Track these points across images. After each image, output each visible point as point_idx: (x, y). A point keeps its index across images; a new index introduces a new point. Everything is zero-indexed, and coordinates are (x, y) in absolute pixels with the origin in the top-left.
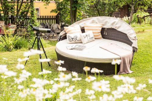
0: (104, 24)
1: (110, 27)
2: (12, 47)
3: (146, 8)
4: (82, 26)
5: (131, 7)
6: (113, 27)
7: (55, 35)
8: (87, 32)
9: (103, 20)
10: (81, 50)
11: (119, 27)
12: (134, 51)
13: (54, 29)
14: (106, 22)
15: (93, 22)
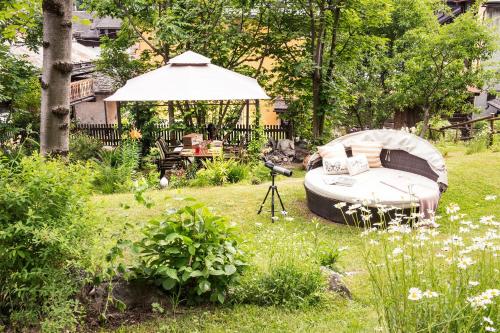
0: (385, 142)
1: (396, 148)
2: (224, 178)
3: (451, 114)
4: (348, 146)
5: (423, 112)
6: (402, 148)
7: (285, 159)
8: (356, 156)
9: (385, 136)
10: (349, 185)
11: (413, 149)
12: (441, 190)
13: (283, 148)
14: (390, 139)
15: (366, 139)
